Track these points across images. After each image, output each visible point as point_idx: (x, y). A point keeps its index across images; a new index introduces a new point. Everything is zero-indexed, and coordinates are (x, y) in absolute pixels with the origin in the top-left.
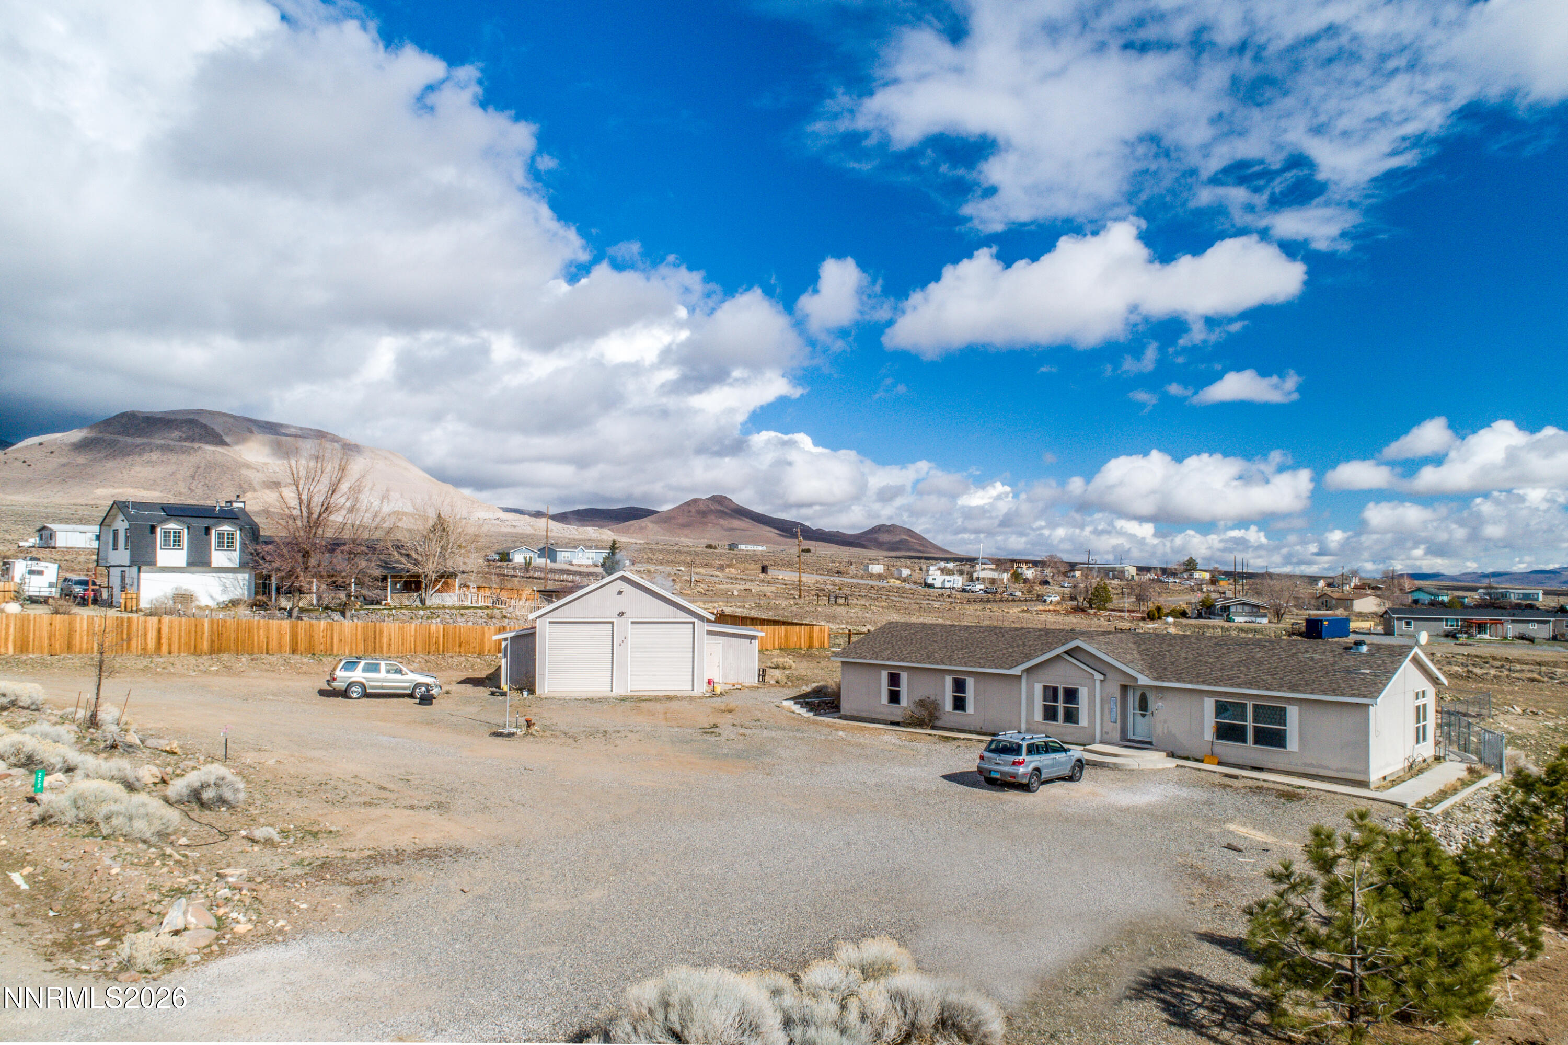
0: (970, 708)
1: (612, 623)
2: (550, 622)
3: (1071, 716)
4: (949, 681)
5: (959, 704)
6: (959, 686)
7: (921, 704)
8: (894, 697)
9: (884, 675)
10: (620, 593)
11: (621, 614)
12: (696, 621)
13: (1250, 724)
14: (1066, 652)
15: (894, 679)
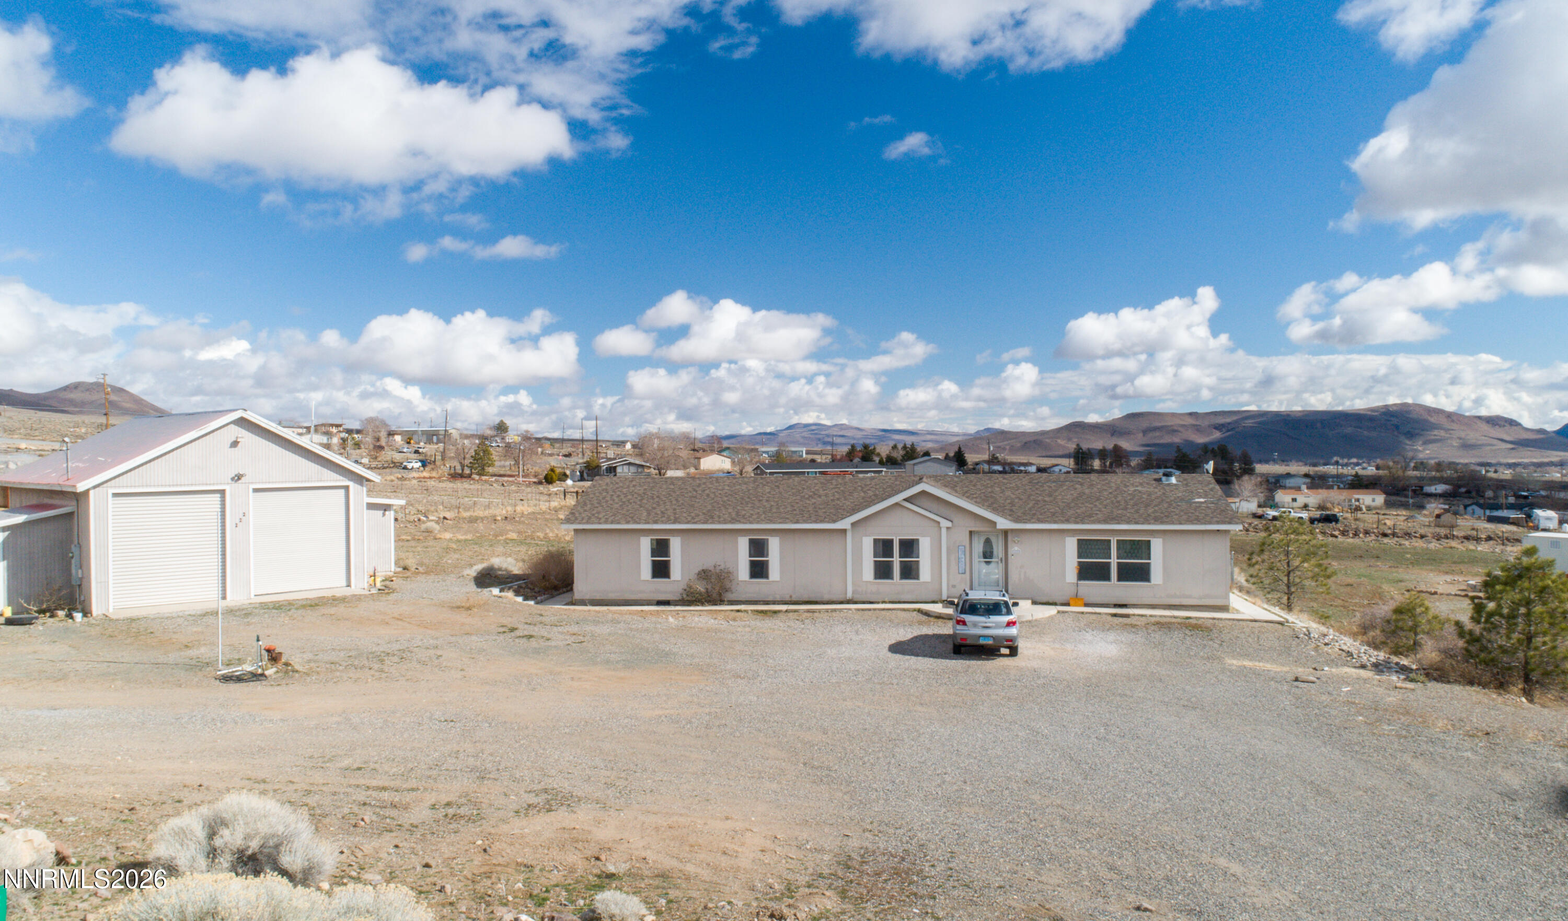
0: (774, 572)
1: (222, 492)
2: (115, 495)
3: (909, 572)
4: (743, 544)
5: (759, 570)
6: (758, 547)
7: (704, 575)
8: (661, 570)
9: (646, 544)
10: (235, 444)
11: (238, 478)
12: (351, 484)
13: (1114, 561)
14: (905, 500)
15: (661, 547)
